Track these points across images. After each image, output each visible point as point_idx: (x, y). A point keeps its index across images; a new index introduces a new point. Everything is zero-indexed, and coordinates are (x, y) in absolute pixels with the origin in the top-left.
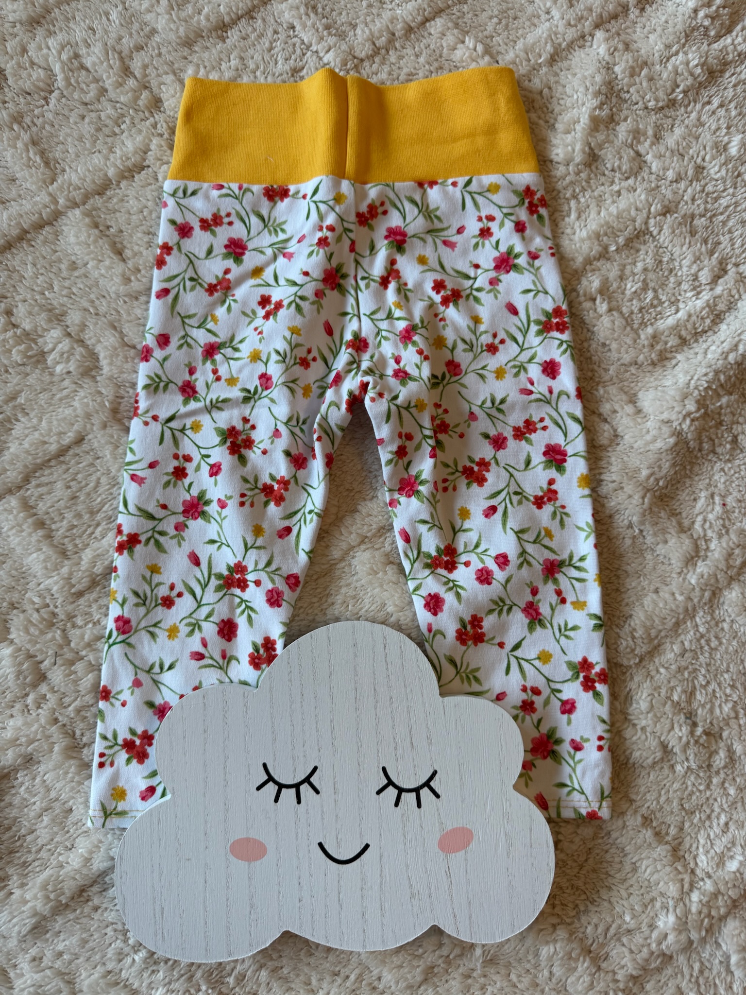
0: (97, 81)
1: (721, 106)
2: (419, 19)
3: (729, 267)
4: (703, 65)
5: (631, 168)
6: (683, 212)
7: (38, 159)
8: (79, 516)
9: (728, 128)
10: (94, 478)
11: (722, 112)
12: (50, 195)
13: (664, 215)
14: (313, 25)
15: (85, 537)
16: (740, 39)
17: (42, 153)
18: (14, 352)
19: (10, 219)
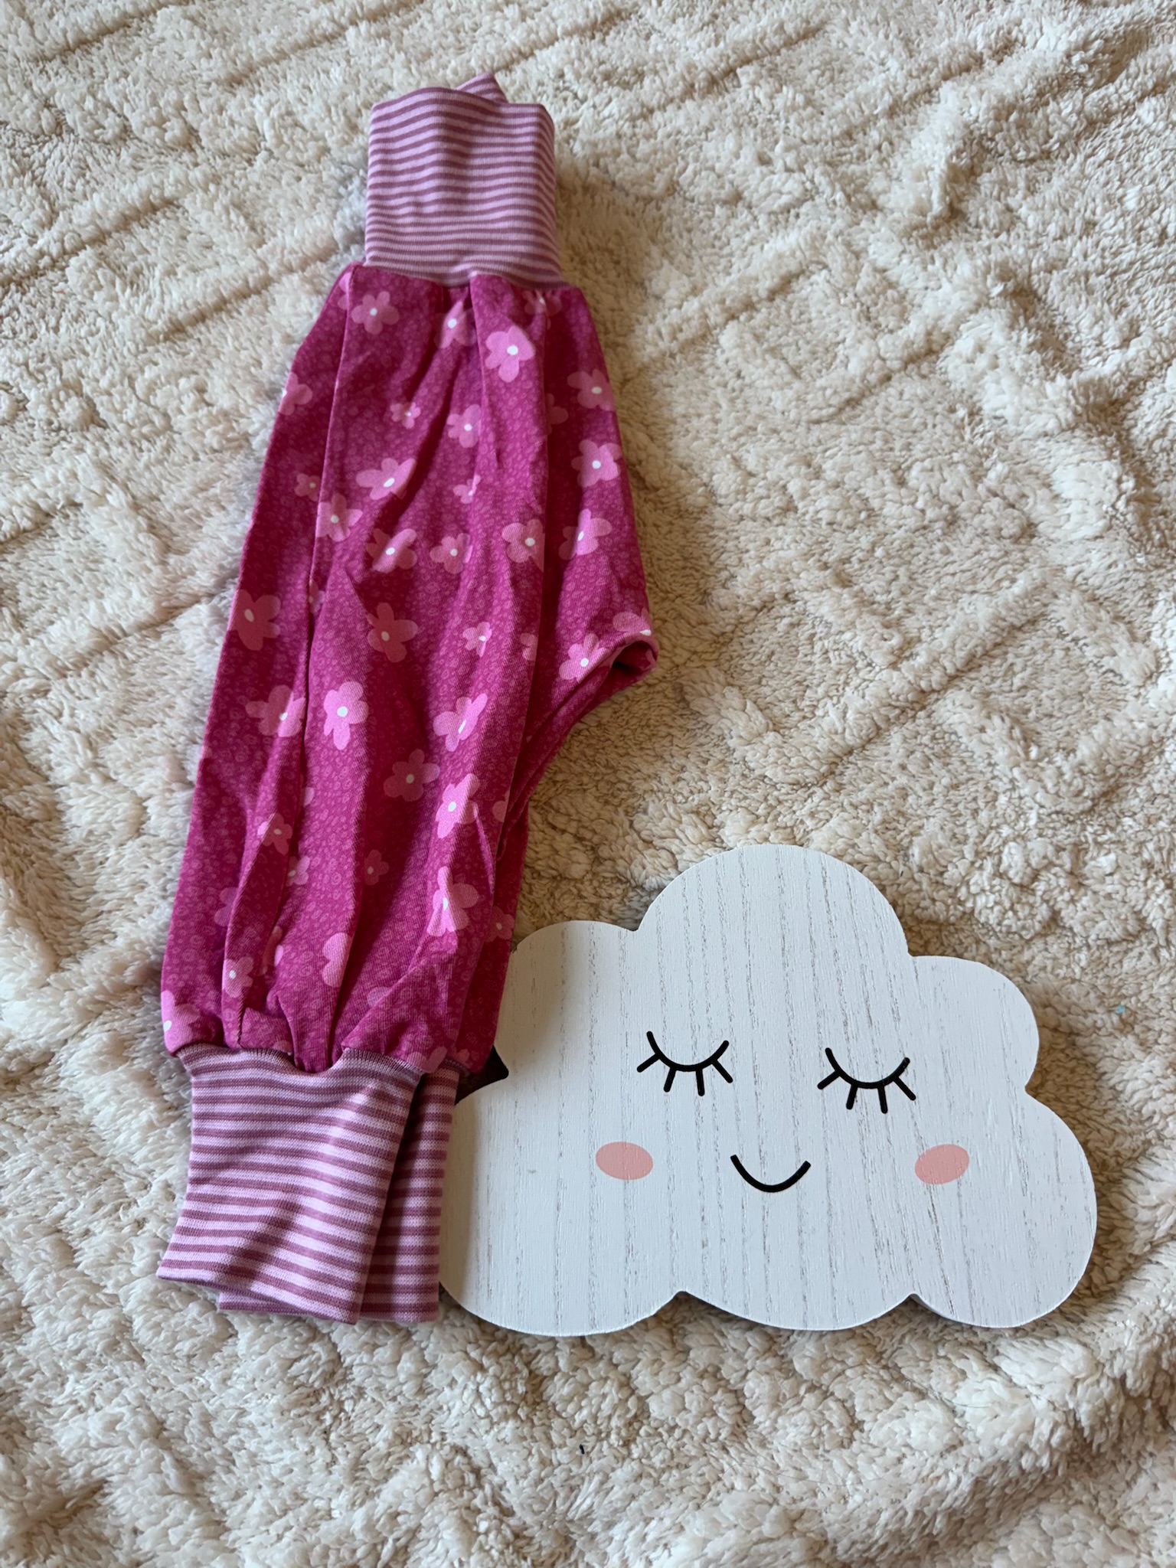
2: (723, 67)
3: (1142, 328)
5: (1001, 223)
6: (1073, 269)
12: (258, 259)
13: (1051, 271)
18: (208, 433)
19: (205, 285)
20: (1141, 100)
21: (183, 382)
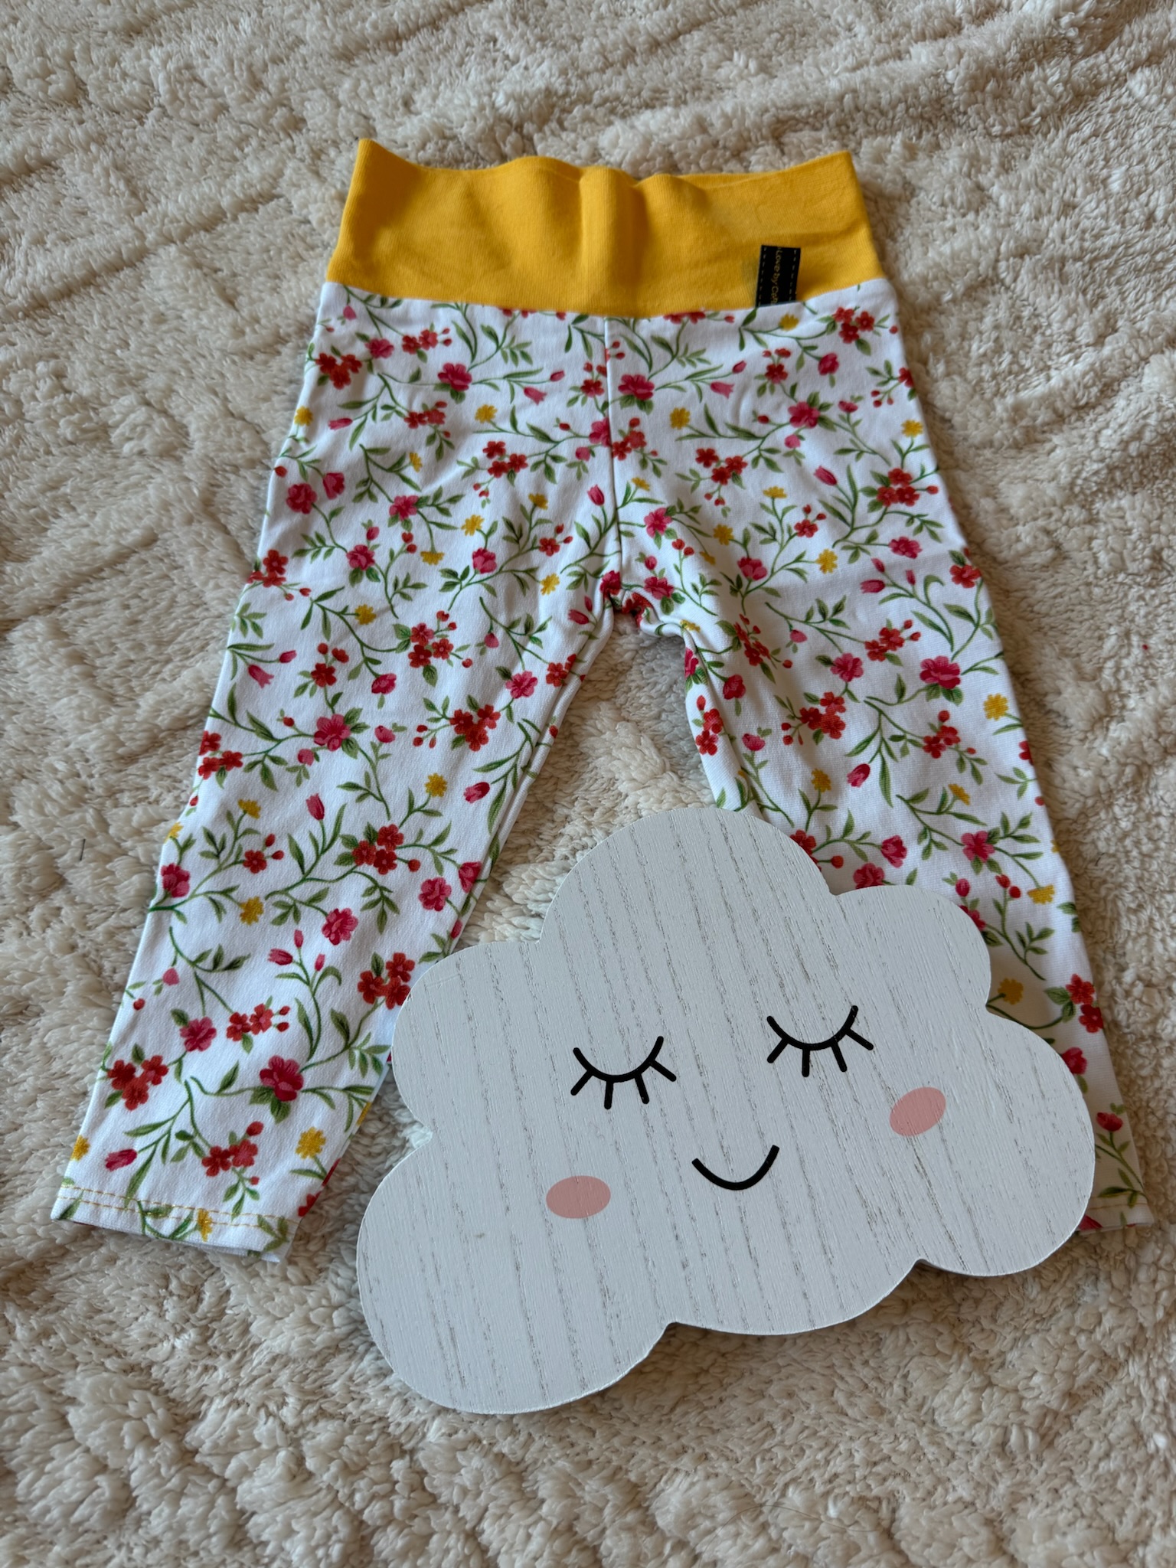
0: (213, 95)
1: (1095, 134)
2: (669, 31)
3: (1120, 323)
4: (1065, 83)
5: (969, 202)
6: (1048, 254)
7: (122, 186)
8: (140, 647)
9: (1107, 160)
10: (167, 595)
11: (1098, 141)
12: (135, 228)
13: (1022, 256)
14: (522, 36)
15: (146, 677)
16: (1116, 57)
17: (128, 181)
18: (62, 422)
19: (74, 257)
20: (1133, 71)
21: (41, 367)
